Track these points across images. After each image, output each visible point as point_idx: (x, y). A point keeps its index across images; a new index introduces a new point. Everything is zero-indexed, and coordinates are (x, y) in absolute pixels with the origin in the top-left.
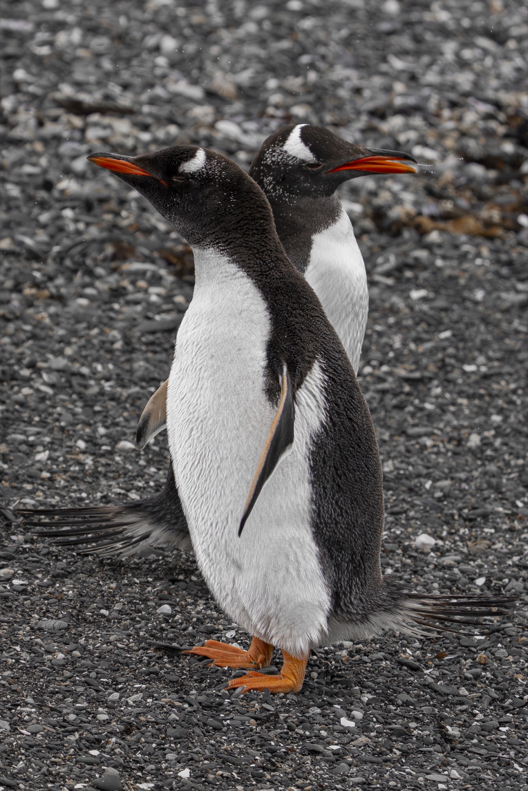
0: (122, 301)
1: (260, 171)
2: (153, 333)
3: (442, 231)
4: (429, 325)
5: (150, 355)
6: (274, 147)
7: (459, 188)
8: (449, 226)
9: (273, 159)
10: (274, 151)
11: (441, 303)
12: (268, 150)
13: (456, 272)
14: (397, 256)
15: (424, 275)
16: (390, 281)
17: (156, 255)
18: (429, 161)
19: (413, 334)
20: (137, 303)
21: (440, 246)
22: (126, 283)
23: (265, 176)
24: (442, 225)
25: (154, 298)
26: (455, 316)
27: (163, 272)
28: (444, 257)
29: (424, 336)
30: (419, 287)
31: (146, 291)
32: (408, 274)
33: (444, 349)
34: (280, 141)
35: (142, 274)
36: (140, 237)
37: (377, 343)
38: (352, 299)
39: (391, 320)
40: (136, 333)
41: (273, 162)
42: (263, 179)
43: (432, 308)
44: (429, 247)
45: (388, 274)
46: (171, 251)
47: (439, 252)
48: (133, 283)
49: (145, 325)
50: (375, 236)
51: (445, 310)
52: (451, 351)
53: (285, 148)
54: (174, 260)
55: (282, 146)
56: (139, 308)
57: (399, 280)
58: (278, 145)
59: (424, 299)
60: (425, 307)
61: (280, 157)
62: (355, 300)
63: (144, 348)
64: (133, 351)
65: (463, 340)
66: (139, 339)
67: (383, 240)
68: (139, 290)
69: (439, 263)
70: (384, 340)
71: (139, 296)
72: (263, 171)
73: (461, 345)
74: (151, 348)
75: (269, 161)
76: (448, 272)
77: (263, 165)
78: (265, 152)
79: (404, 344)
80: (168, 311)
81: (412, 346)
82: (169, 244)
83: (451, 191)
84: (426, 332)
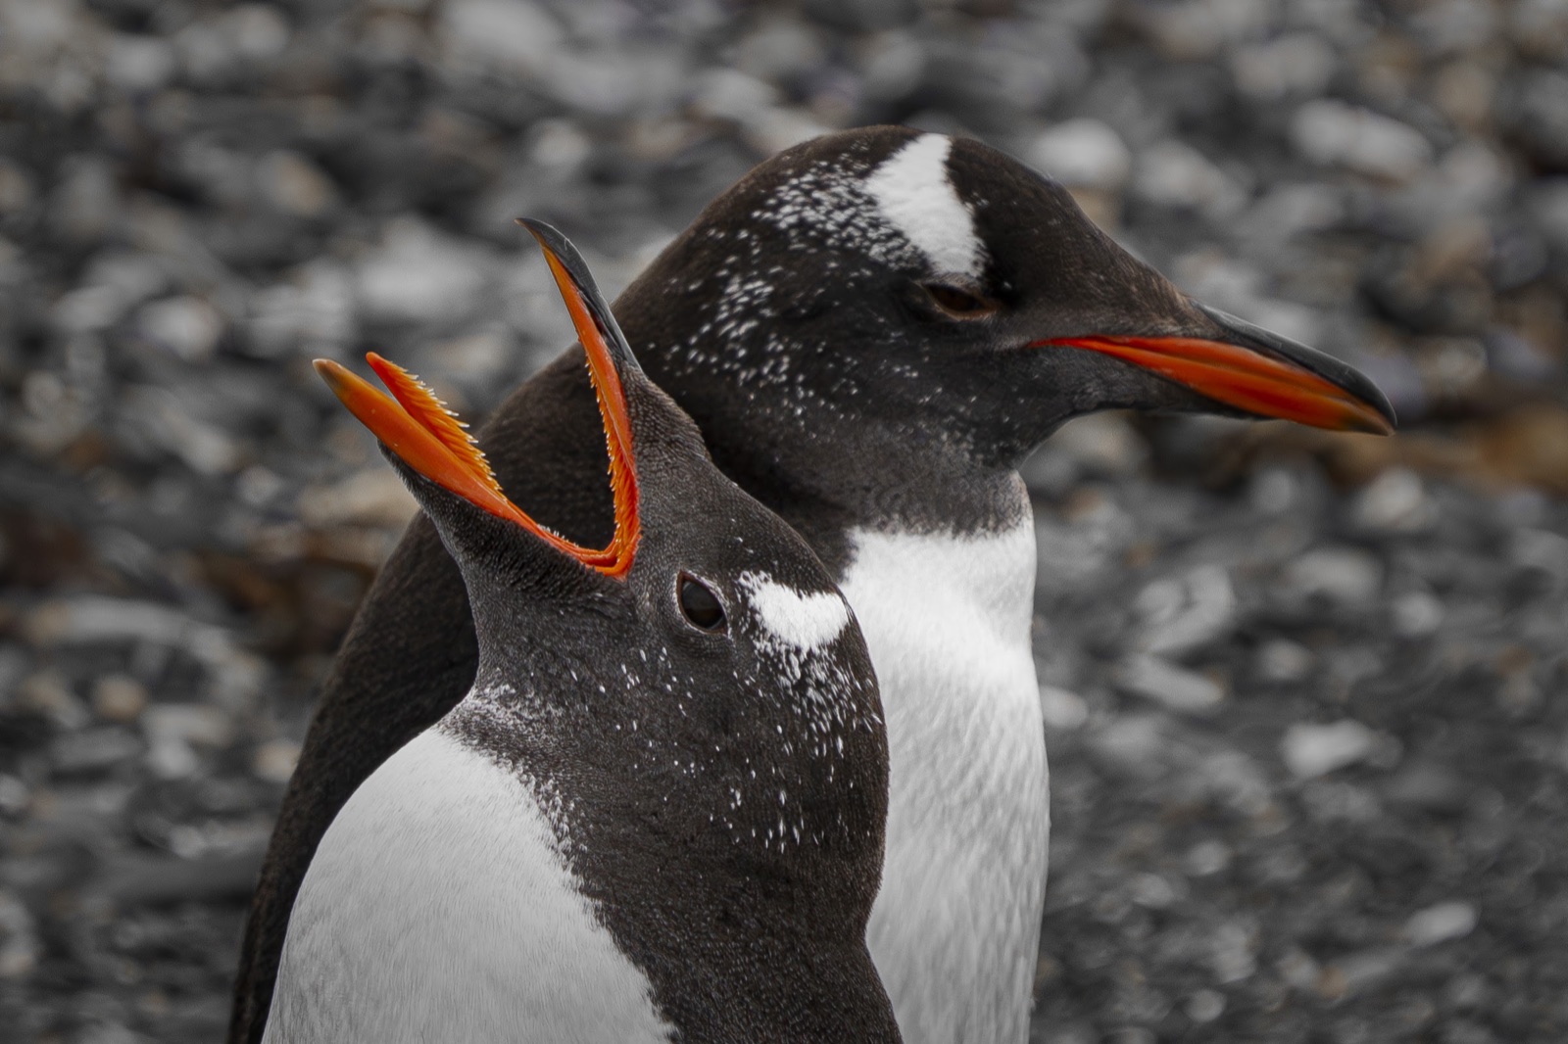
0: (32, 766)
1: (731, 246)
2: (166, 905)
3: (1433, 476)
4: (1376, 877)
5: (154, 1006)
6: (829, 169)
7: (1507, 294)
8: (1463, 453)
9: (810, 215)
10: (821, 186)
11: (1424, 784)
12: (799, 174)
13: (1492, 653)
14: (1240, 580)
15: (1351, 667)
16: (1199, 692)
17: (181, 572)
18: (1378, 180)
19: (1303, 920)
20: (94, 776)
21: (1423, 539)
22: (51, 694)
23: (744, 270)
24: (1428, 445)
25: (172, 759)
26: (1485, 842)
27: (212, 645)
28: (1442, 589)
29: (1356, 928)
30: (1328, 713)
31: (133, 727)
32: (1283, 660)
33: (1435, 984)
34: (859, 156)
35: (119, 654)
36: (113, 496)
37: (1145, 960)
38: (980, 785)
39: (1209, 858)
40: (94, 905)
41: (803, 225)
42: (726, 281)
43: (1389, 807)
44: (1375, 545)
45: (1194, 660)
46: (247, 556)
47: (1417, 562)
48: (83, 691)
49: (133, 872)
50: (1138, 491)
51: (1447, 815)
52: (1468, 991)
53: (873, 186)
54: (258, 590)
55: (863, 175)
56: (107, 801)
57: (1245, 685)
58: (846, 167)
59: (1352, 772)
60: (1356, 804)
61: (840, 217)
62: (992, 784)
63: (126, 972)
64: (79, 983)
65: (1521, 943)
66: (105, 933)
67: (1173, 511)
68: (103, 721)
69: (1419, 613)
70: (1176, 945)
71: (108, 748)
72: (743, 248)
73: (1515, 968)
74: (164, 971)
75: (786, 218)
76: (1456, 654)
77: (753, 225)
78: (784, 180)
79: (1265, 960)
80: (232, 816)
81: (1300, 971)
82: (238, 528)
83: (1471, 307)
84: (1363, 909)
